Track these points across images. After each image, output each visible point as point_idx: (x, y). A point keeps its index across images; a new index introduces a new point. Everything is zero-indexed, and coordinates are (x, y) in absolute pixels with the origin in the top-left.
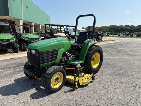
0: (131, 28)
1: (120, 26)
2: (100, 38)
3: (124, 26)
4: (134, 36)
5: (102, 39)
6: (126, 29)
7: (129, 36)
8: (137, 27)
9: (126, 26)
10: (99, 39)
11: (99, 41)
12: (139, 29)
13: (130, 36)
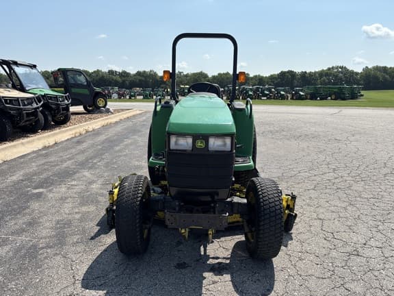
0: (123, 79)
1: (95, 72)
2: (101, 102)
3: (106, 73)
4: (138, 97)
5: (107, 107)
6: (113, 79)
7: (128, 97)
8: (134, 75)
9: (111, 72)
10: (99, 108)
11: (101, 112)
12: (140, 80)
13: (130, 98)
